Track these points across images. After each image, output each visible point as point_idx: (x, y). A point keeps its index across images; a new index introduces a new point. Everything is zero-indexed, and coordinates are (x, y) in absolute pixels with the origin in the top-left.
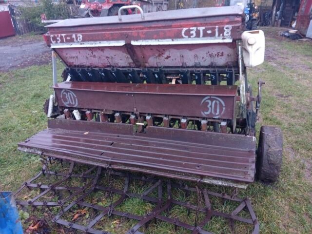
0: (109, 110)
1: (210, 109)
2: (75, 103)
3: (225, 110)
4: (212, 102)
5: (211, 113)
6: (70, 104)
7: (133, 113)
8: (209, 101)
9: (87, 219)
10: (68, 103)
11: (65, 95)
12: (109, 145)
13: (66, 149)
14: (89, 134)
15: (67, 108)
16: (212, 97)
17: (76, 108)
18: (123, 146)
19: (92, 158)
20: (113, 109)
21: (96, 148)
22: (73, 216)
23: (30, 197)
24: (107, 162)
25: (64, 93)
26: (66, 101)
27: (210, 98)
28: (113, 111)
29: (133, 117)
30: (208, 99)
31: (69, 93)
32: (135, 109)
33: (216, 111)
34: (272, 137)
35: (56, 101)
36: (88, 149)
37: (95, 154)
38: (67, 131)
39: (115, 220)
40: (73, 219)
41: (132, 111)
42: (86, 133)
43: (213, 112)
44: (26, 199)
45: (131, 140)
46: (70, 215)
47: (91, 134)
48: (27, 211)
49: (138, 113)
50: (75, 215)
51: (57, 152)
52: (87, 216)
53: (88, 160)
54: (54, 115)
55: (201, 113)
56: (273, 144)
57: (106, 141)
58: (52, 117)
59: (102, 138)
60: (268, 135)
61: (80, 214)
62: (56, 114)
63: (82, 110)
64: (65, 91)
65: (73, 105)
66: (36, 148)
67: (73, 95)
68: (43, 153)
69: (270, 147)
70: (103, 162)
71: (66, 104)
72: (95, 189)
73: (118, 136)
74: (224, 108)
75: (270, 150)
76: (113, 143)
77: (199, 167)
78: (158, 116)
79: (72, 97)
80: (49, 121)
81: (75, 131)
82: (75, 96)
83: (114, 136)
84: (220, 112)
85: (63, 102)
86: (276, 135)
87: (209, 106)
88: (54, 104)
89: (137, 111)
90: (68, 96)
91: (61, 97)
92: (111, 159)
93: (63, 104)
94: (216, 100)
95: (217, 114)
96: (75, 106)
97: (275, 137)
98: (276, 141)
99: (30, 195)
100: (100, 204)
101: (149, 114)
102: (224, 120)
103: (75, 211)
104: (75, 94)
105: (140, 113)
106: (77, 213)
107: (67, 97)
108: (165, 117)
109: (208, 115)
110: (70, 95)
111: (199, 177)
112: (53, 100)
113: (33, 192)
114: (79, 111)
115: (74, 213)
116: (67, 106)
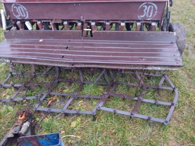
0: (58, 20)
1: (145, 12)
2: (26, 15)
3: (157, 13)
4: (148, 7)
5: (145, 16)
6: (21, 17)
7: (79, 21)
8: (146, 7)
9: (59, 102)
10: (19, 16)
11: (16, 9)
12: (65, 49)
13: (30, 55)
14: (43, 41)
15: (18, 20)
16: (148, 3)
17: (27, 20)
18: (77, 49)
19: (57, 61)
20: (61, 19)
21: (55, 52)
22: (47, 103)
23: (7, 94)
24: (70, 63)
25: (15, 7)
26: (17, 14)
27: (147, 3)
28: (62, 20)
29: (79, 24)
30: (145, 5)
31: (19, 7)
32: (82, 17)
33: (149, 14)
34: (179, 31)
35: (7, 15)
36: (49, 54)
37: (57, 57)
38: (23, 40)
39: (80, 100)
40: (48, 105)
41: (79, 19)
42: (41, 40)
43: (147, 16)
44: (4, 96)
45: (81, 44)
46: (45, 102)
47: (46, 41)
48: (10, 105)
49: (84, 20)
50: (48, 101)
51: (24, 59)
52: (58, 101)
53: (53, 63)
54: (8, 27)
55: (137, 17)
56: (180, 36)
57: (61, 46)
58: (7, 29)
59: (56, 44)
60: (176, 29)
61: (52, 101)
62: (10, 26)
63: (32, 21)
64: (15, 5)
65: (24, 17)
66: (4, 58)
67: (23, 8)
68: (11, 61)
69: (178, 38)
70: (66, 63)
71: (18, 17)
72: (58, 81)
73: (70, 41)
74: (156, 12)
75: (179, 40)
76: (67, 47)
77: (142, 59)
78: (100, 22)
79: (23, 11)
80: (5, 33)
81: (30, 40)
82: (26, 9)
83: (66, 41)
84: (153, 15)
85: (15, 15)
86: (181, 29)
87: (145, 11)
88: (6, 17)
89: (83, 18)
90: (18, 9)
91: (12, 11)
92: (73, 60)
93: (15, 17)
94: (151, 5)
95: (150, 17)
96: (26, 18)
97: (181, 31)
98: (182, 33)
99: (7, 93)
100: (65, 91)
101: (93, 21)
102: (154, 21)
103: (48, 99)
104: (25, 7)
105: (86, 20)
106: (50, 100)
107: (17, 11)
108: (107, 22)
109: (143, 18)
110: (20, 8)
111: (144, 66)
112: (4, 15)
113: (8, 90)
114: (30, 22)
115: (47, 100)
116: (19, 19)
